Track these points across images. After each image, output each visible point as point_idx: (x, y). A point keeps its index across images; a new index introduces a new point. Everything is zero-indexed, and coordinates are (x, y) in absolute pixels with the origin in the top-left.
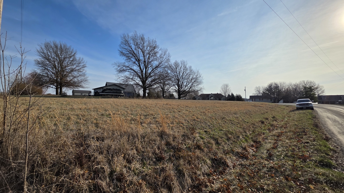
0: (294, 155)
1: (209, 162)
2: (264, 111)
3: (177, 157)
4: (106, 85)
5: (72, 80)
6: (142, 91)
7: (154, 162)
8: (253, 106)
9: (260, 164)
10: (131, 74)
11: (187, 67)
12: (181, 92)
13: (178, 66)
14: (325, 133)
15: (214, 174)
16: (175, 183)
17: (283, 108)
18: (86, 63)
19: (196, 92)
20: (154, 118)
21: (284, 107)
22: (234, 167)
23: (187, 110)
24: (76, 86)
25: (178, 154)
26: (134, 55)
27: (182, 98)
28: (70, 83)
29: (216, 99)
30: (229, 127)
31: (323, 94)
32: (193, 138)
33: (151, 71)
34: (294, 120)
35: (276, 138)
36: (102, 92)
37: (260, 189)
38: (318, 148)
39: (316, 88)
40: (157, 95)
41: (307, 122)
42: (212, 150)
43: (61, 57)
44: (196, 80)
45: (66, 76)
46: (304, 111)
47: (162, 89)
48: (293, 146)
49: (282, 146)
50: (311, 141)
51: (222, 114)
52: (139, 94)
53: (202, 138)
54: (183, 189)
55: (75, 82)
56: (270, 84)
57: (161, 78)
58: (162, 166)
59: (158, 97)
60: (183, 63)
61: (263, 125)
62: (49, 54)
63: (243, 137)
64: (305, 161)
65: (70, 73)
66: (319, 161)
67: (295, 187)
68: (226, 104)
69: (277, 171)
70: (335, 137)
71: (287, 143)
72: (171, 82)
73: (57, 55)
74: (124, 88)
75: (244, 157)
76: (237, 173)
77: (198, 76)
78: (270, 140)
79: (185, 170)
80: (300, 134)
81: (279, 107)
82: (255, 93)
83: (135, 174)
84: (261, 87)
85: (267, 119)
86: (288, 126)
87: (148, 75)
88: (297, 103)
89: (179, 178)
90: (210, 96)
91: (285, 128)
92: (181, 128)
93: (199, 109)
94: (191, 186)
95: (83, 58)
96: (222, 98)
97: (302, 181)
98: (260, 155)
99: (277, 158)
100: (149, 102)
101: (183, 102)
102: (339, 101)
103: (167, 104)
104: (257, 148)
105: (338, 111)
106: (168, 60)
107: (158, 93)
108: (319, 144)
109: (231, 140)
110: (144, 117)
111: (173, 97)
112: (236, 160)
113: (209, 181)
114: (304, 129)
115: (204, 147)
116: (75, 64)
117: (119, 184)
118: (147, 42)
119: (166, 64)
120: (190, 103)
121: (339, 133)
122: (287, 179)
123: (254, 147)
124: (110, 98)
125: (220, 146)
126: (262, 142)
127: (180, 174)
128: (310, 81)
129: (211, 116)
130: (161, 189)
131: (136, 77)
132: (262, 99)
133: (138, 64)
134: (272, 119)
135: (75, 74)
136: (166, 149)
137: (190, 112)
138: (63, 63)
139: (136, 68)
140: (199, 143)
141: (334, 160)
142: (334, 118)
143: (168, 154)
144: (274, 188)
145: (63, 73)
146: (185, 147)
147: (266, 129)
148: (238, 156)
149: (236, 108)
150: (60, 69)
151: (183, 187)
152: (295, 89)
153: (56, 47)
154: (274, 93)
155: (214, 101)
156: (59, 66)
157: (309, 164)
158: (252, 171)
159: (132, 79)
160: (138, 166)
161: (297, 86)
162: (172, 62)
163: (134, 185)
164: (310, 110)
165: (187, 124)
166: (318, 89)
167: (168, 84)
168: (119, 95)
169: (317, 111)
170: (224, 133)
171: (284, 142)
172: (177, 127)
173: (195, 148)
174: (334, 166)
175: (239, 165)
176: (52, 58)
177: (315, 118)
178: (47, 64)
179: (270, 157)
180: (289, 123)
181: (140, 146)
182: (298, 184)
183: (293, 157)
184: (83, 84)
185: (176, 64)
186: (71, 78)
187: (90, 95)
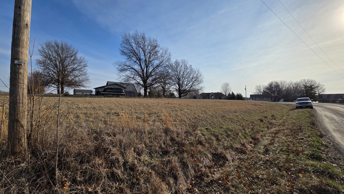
0: (289, 149)
1: (210, 156)
2: (264, 110)
3: (181, 151)
4: (107, 84)
5: (73, 79)
6: (143, 90)
7: (161, 155)
8: (253, 105)
9: (257, 157)
10: (132, 74)
11: (188, 66)
12: (181, 91)
13: (179, 65)
14: (321, 130)
15: (214, 167)
16: (180, 174)
17: (282, 106)
18: (87, 62)
19: (196, 91)
20: (157, 116)
21: (284, 106)
22: (233, 161)
23: (189, 109)
24: (77, 86)
25: (182, 148)
26: (135, 54)
27: (182, 97)
28: (72, 82)
29: (216, 98)
30: (229, 125)
31: (324, 92)
32: (195, 135)
33: (152, 70)
34: (292, 118)
35: (273, 135)
36: (104, 91)
37: (256, 178)
38: (311, 144)
39: (317, 87)
40: (158, 94)
41: (305, 120)
42: (213, 146)
43: (62, 56)
44: (197, 79)
45: (68, 75)
46: (304, 110)
47: (162, 88)
48: (289, 142)
49: (278, 142)
50: (306, 138)
51: (222, 113)
52: (140, 93)
53: (204, 135)
54: (187, 179)
55: (76, 82)
56: (270, 83)
57: (161, 77)
58: (168, 158)
59: (159, 96)
60: (184, 62)
61: (262, 124)
62: (50, 53)
63: (242, 135)
64: (298, 155)
65: (71, 72)
66: (310, 155)
67: (286, 176)
68: (226, 103)
69: (272, 163)
70: (329, 134)
71: (284, 139)
72: (172, 81)
73: (59, 55)
74: (125, 87)
75: (243, 152)
76: (236, 166)
77: (198, 75)
78: (268, 137)
79: (189, 163)
80: (296, 131)
81: (279, 106)
82: (255, 91)
83: (145, 165)
84: (262, 86)
85: (266, 117)
86: (286, 124)
87: (149, 74)
88: (296, 102)
89: (184, 169)
90: (210, 95)
91: (283, 126)
92: (183, 125)
93: (200, 108)
94: (194, 176)
95: (84, 58)
96: (223, 97)
97: (293, 171)
98: (257, 150)
99: (273, 152)
100: (150, 101)
101: (184, 101)
102: (339, 99)
103: (168, 103)
104: (255, 144)
105: (336, 110)
106: (169, 59)
107: (159, 92)
108: (313, 140)
109: (231, 137)
110: (148, 115)
111: (173, 96)
112: (235, 154)
113: (211, 172)
114: (301, 127)
115: (206, 143)
116: (76, 63)
117: (132, 173)
118: (148, 41)
119: (167, 63)
120: (191, 101)
121: (334, 130)
122: (280, 170)
123: (252, 143)
124: (111, 97)
125: (220, 142)
126: (260, 139)
127: (184, 166)
128: (311, 79)
129: (211, 115)
130: (168, 178)
131: (137, 77)
132: (262, 98)
133: (139, 64)
134: (271, 117)
135: (76, 73)
136: (171, 144)
137: (191, 110)
138: (64, 62)
139: (137, 67)
140: (201, 140)
141: (325, 154)
142: (331, 117)
143: (173, 149)
144: (268, 177)
145: (64, 72)
146: (188, 142)
147: (265, 127)
148: (237, 151)
149: (236, 107)
150: (61, 68)
151: (187, 177)
152: (296, 88)
153: (58, 46)
154: (274, 92)
155: (215, 100)
156: (60, 65)
157: (301, 158)
158: (249, 164)
159: (133, 78)
160: (147, 158)
161: (297, 85)
162: (173, 61)
163: (145, 174)
164: (309, 109)
165: (189, 122)
166: (319, 88)
167: (168, 83)
168: (120, 95)
169: (316, 110)
170: (224, 130)
171: (281, 138)
172: (180, 125)
173: (197, 144)
174: (323, 158)
175: (238, 159)
176: (53, 57)
177: (313, 117)
178: (49, 63)
179: (266, 151)
180: (287, 122)
181: (148, 141)
182: (290, 173)
183: (288, 152)
184: (84, 83)
185: (177, 63)
186: (73, 77)
187: (91, 95)
